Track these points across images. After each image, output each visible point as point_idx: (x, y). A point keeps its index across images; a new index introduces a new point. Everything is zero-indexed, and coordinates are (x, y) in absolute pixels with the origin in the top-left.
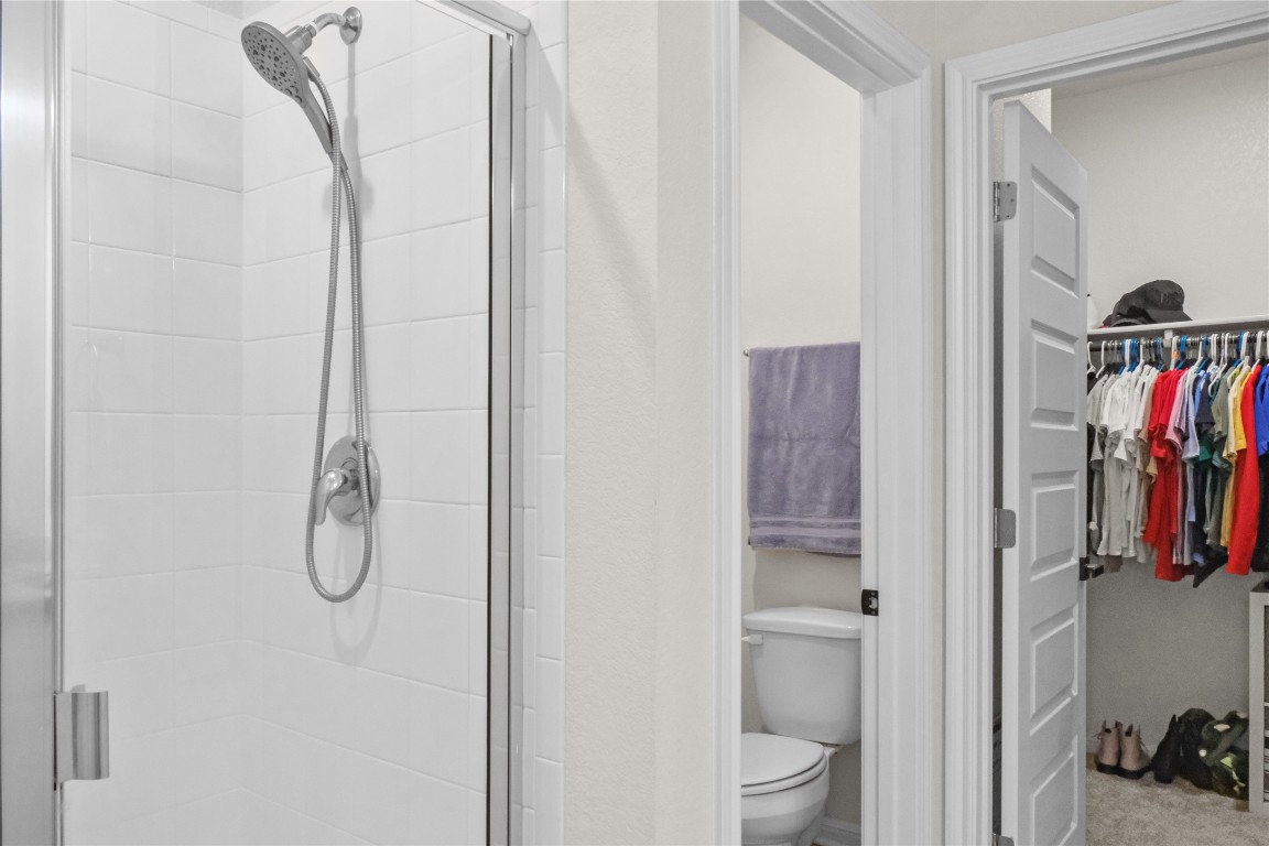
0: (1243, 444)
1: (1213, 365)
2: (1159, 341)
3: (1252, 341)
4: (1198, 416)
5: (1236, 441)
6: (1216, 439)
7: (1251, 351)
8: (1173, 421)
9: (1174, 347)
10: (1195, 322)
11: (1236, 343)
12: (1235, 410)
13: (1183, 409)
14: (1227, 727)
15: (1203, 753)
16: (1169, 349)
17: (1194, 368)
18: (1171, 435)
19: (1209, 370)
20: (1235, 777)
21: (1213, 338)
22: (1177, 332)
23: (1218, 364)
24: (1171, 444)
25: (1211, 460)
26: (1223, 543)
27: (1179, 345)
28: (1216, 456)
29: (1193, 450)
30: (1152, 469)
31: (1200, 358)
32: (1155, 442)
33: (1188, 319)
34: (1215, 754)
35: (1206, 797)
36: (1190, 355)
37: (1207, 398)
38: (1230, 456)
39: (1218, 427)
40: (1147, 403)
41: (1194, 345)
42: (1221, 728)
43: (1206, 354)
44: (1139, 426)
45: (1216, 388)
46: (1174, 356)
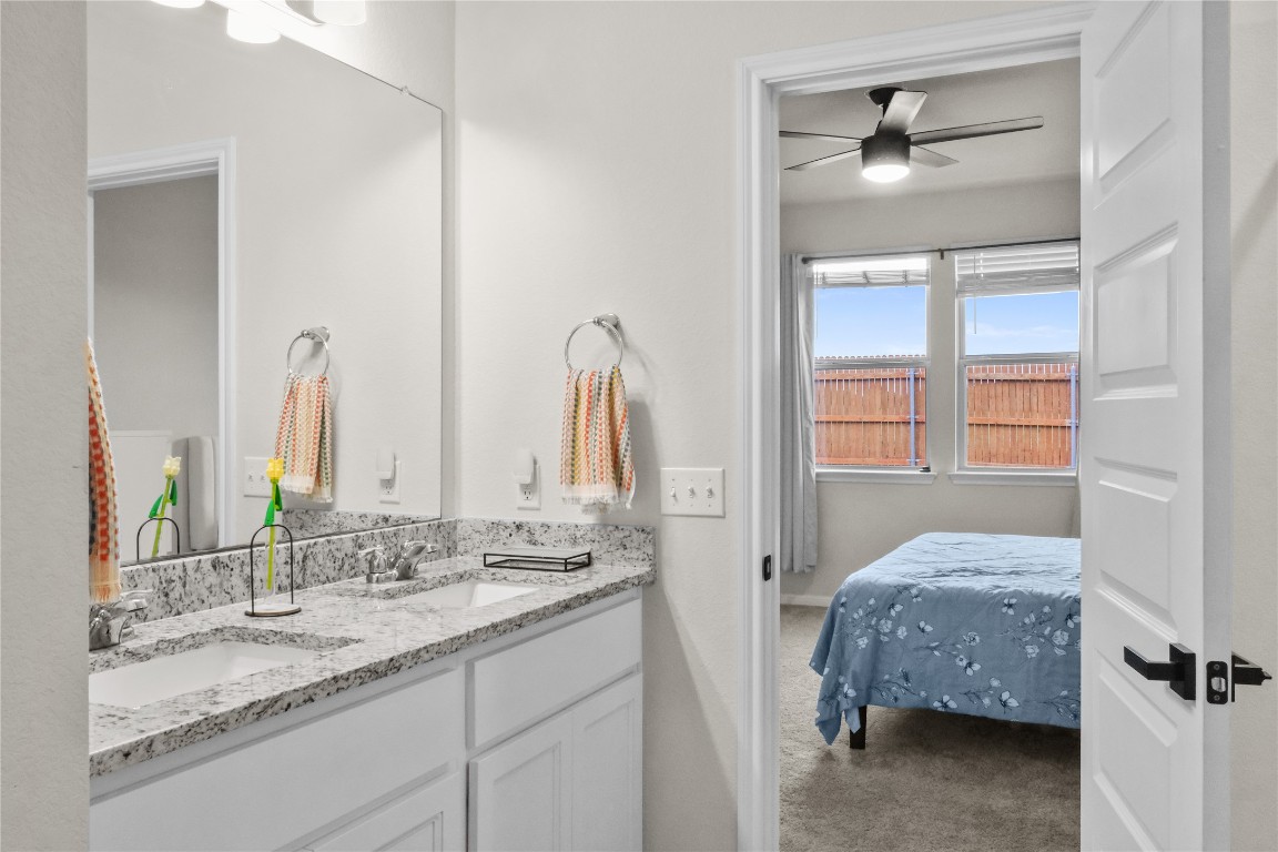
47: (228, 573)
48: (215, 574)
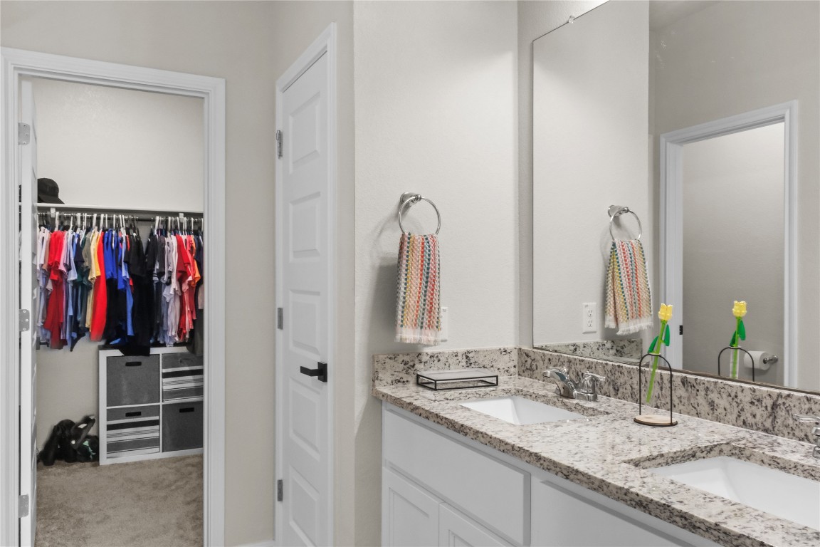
0: (99, 274)
1: (79, 229)
2: (48, 213)
3: (98, 219)
4: (75, 258)
5: (95, 272)
6: (85, 270)
7: (98, 224)
8: (63, 259)
9: (57, 218)
10: (67, 205)
11: (90, 219)
12: (94, 255)
13: (67, 255)
14: (85, 425)
15: (73, 442)
16: (54, 219)
17: (70, 231)
18: (62, 267)
19: (78, 232)
20: (90, 450)
21: (79, 215)
22: (57, 209)
23: (82, 229)
24: (61, 272)
25: (82, 281)
26: (87, 326)
27: (60, 217)
28: (84, 279)
29: (73, 276)
30: (50, 286)
31: (71, 225)
32: (52, 272)
33: (62, 203)
34: (79, 441)
35: (76, 466)
36: (66, 224)
37: (80, 249)
38: (92, 279)
39: (86, 264)
40: (46, 249)
41: (68, 218)
42: (82, 426)
43: (74, 223)
44: (42, 262)
45: (84, 242)
46: (57, 223)
47: (694, 392)
48: (683, 389)
